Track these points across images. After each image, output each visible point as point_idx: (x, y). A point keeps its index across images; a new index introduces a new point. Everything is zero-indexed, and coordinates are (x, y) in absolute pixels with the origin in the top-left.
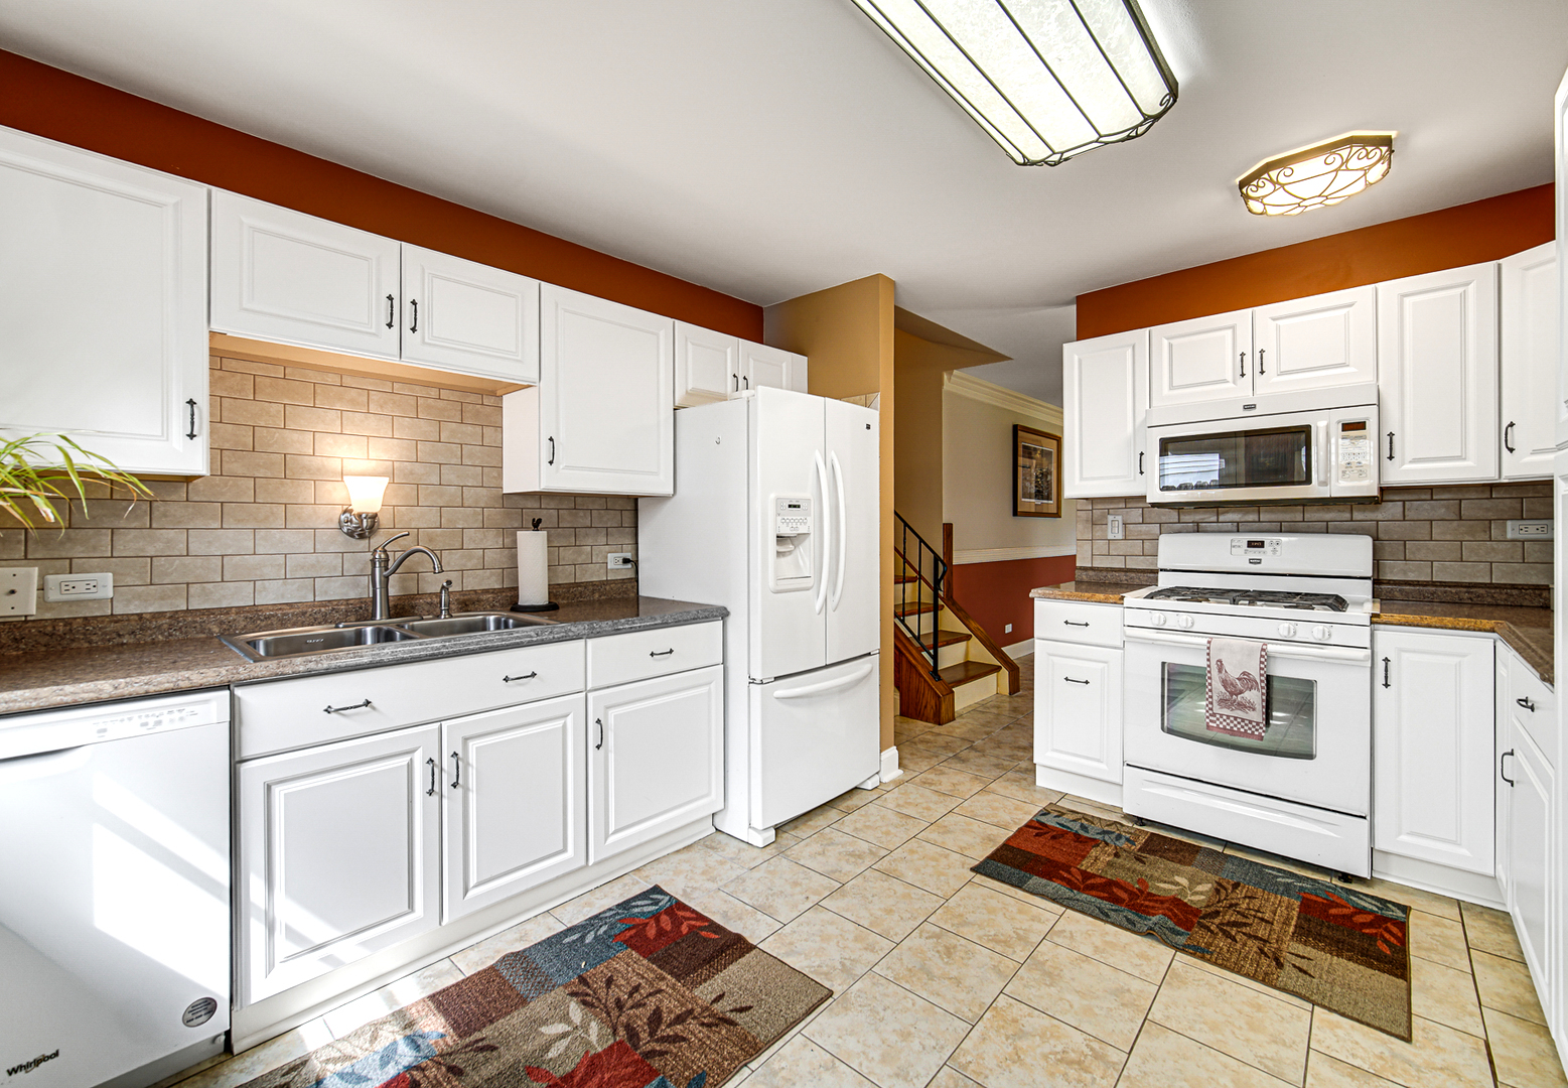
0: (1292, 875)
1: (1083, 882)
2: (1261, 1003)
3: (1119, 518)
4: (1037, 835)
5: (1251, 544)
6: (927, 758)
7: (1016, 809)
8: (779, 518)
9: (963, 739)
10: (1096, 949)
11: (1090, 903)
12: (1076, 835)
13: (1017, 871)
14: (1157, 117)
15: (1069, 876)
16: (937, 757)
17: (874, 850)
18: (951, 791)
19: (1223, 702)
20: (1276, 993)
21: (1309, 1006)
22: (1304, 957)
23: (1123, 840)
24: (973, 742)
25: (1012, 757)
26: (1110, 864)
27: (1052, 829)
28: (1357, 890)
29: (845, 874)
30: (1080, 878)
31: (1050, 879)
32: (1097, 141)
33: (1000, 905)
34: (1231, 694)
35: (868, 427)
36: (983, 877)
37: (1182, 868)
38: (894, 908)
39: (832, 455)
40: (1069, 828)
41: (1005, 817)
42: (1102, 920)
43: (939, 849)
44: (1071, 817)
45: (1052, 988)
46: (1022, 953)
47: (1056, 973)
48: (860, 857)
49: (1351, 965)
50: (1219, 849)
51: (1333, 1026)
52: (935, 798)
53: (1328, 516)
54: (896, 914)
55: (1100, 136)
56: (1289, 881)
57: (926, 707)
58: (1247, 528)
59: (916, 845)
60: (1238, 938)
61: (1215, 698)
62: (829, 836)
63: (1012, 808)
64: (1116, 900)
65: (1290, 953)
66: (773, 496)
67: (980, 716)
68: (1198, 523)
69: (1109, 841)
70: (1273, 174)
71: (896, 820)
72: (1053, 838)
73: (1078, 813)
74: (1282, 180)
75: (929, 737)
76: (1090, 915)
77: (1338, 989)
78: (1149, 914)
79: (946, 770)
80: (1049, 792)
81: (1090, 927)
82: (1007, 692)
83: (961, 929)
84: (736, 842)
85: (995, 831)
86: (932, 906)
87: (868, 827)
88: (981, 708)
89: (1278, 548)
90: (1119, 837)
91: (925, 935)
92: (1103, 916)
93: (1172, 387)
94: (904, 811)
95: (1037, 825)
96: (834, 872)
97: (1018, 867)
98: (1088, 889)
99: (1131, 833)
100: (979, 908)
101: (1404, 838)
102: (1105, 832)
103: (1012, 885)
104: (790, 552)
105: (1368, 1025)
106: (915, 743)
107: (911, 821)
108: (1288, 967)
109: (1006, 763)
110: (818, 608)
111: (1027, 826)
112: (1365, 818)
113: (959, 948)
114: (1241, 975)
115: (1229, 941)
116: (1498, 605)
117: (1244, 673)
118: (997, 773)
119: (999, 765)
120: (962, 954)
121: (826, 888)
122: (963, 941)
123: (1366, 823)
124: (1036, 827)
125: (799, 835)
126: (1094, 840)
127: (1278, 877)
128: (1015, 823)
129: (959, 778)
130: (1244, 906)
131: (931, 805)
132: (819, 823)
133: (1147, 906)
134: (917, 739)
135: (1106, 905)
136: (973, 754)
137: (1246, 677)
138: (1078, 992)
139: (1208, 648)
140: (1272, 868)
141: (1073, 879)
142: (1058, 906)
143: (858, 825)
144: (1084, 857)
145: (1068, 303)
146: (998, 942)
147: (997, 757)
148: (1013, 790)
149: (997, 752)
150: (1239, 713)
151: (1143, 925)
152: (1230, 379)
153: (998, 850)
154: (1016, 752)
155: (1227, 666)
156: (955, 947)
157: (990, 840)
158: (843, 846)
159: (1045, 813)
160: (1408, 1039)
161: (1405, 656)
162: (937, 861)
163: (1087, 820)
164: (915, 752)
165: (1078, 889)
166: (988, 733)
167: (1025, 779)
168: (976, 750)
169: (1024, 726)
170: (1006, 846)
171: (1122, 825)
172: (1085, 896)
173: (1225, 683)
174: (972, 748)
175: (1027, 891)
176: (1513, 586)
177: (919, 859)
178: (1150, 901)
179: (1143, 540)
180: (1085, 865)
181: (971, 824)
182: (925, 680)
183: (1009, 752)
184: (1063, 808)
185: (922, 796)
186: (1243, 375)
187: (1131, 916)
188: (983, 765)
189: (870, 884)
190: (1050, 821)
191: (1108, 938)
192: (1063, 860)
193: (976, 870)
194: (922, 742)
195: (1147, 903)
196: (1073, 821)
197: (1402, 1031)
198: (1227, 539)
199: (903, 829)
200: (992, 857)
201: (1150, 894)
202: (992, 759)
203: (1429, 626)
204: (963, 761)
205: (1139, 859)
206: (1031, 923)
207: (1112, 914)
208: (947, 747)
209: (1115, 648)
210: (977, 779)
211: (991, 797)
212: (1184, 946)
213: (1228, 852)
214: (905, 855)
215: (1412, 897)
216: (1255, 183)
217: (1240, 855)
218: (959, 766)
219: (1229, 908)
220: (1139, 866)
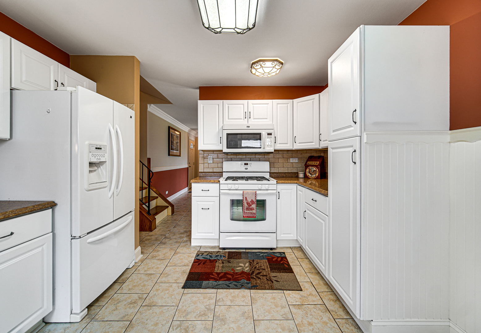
0: (262, 252)
1: (218, 277)
2: (274, 296)
3: (211, 157)
4: (199, 264)
5: (245, 164)
6: (151, 246)
7: (188, 257)
8: (91, 154)
9: (161, 235)
10: (231, 301)
11: (223, 284)
12: (209, 260)
13: (198, 282)
14: (250, 29)
15: (214, 277)
16: (154, 245)
17: (140, 296)
18: (164, 257)
19: (247, 209)
20: (275, 291)
21: (282, 291)
22: (275, 277)
23: (222, 257)
24: (165, 235)
25: (181, 238)
26: (223, 267)
27: (202, 260)
28: (275, 251)
29: (130, 315)
30: (216, 276)
31: (209, 280)
32: (234, 29)
33: (197, 299)
34: (249, 206)
35: (131, 117)
36: (187, 289)
37: (240, 260)
38: (158, 322)
39: (117, 126)
40: (206, 258)
41: (186, 261)
42: (228, 289)
43: (168, 284)
44: (206, 254)
45: (226, 325)
46: (211, 316)
47: (224, 318)
48: (135, 303)
49: (284, 274)
50: (244, 251)
51: (289, 294)
52: (159, 262)
53: (260, 157)
54: (160, 324)
55: (236, 28)
56: (262, 254)
57: (145, 226)
58: (243, 160)
59: (158, 286)
60: (261, 277)
61: (245, 208)
62: (117, 298)
63: (187, 257)
64: (229, 279)
65: (273, 277)
66: (87, 143)
67: (164, 225)
68: (232, 158)
69: (219, 259)
70: (261, 63)
71: (146, 278)
72: (204, 263)
73: (207, 252)
74: (263, 66)
75: (149, 237)
76: (225, 289)
77: (285, 283)
78: (239, 280)
79: (160, 249)
80: (196, 247)
81: (226, 293)
82: (171, 214)
83: (187, 317)
84: (62, 325)
85: (184, 268)
86: (173, 312)
87: (135, 286)
88: (164, 222)
89: (251, 165)
90: (221, 256)
91: (175, 328)
92: (228, 287)
93: (228, 119)
94: (148, 272)
95: (197, 261)
96: (124, 317)
97: (197, 280)
98: (220, 279)
99: (223, 254)
100: (190, 304)
101: (282, 235)
102: (217, 256)
103: (198, 288)
104: (95, 170)
105: (294, 290)
106: (144, 241)
107: (152, 276)
108: (274, 282)
109: (179, 240)
110: (110, 196)
111: (194, 262)
112: (275, 233)
113: (190, 326)
114: (267, 290)
115: (260, 280)
116: (289, 177)
117: (252, 200)
118: (177, 245)
119: (177, 242)
120: (192, 329)
121: (122, 328)
122: (190, 322)
123: (275, 234)
124: (197, 262)
125: (101, 304)
126: (215, 260)
127: (260, 254)
128: (190, 262)
129: (165, 251)
130: (258, 267)
131: (158, 266)
132: (110, 294)
133: (237, 278)
134: (144, 240)
135: (227, 282)
136: (167, 240)
137: (252, 201)
138: (233, 322)
139: (243, 194)
140: (258, 252)
141: (215, 277)
142: (214, 290)
143: (130, 287)
144: (215, 267)
145: (196, 88)
146: (201, 316)
147: (176, 239)
148: (185, 250)
149: (175, 237)
150: (251, 211)
151: (239, 285)
152: (243, 118)
153: (188, 276)
154: (181, 235)
155: (248, 199)
156: (188, 327)
157: (184, 273)
158: (125, 300)
159: (198, 255)
160: (301, 290)
161: (282, 191)
162: (168, 290)
163: (210, 253)
164: (145, 245)
165: (218, 280)
166: (169, 231)
167: (187, 245)
168: (168, 238)
169: (180, 225)
170: (191, 273)
171: (220, 252)
172: (220, 282)
173: (247, 203)
174: (166, 238)
175: (203, 288)
176: (292, 173)
177: (161, 292)
178: (237, 275)
179: (218, 163)
180: (216, 270)
181: (175, 269)
182: (145, 216)
183: (178, 236)
184: (202, 251)
185: (154, 263)
186: (246, 118)
187: (235, 283)
188: (172, 243)
189: (144, 314)
190: (200, 258)
191: (233, 295)
192: (209, 271)
193: (184, 287)
194: (146, 240)
195: (237, 276)
196: (207, 255)
197: (299, 289)
198: (240, 163)
199: (150, 281)
200: (187, 280)
201: (237, 273)
202: (174, 240)
203: (286, 183)
204: (164, 243)
205: (229, 262)
206: (209, 301)
207: (230, 285)
208: (156, 240)
209: (217, 197)
210: (171, 249)
211: (179, 255)
212: (251, 287)
213: (247, 251)
214: (155, 293)
215: (284, 249)
216: (256, 64)
217: (250, 251)
218: (163, 246)
219: (255, 269)
220: (230, 265)
